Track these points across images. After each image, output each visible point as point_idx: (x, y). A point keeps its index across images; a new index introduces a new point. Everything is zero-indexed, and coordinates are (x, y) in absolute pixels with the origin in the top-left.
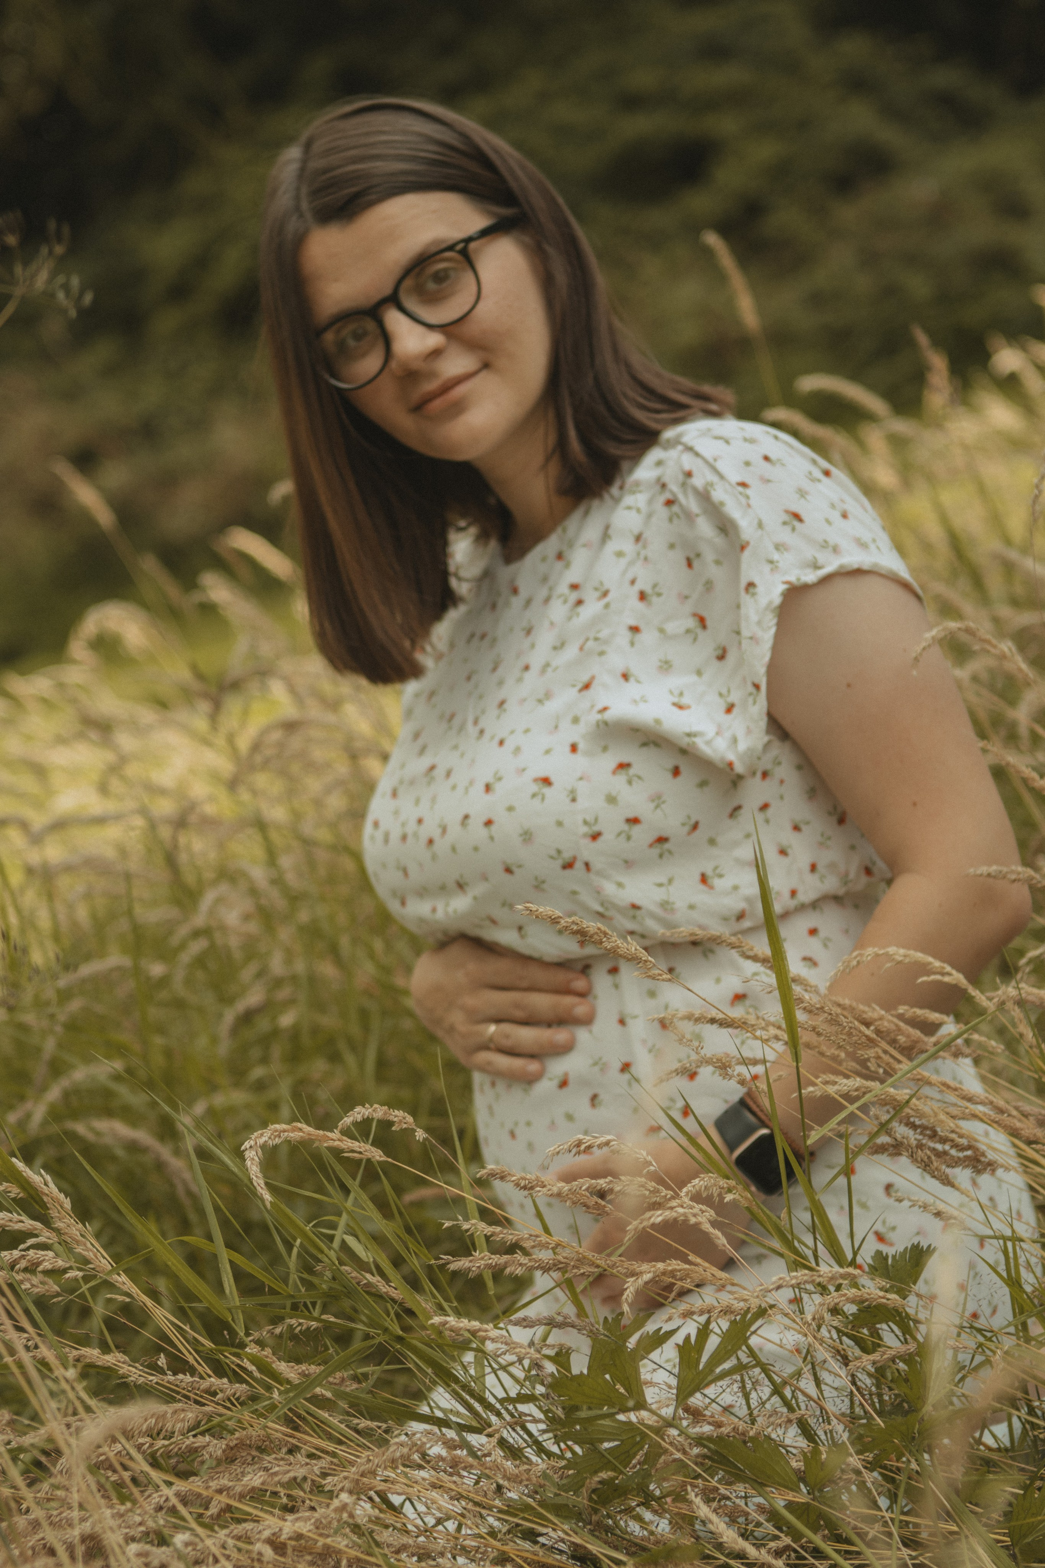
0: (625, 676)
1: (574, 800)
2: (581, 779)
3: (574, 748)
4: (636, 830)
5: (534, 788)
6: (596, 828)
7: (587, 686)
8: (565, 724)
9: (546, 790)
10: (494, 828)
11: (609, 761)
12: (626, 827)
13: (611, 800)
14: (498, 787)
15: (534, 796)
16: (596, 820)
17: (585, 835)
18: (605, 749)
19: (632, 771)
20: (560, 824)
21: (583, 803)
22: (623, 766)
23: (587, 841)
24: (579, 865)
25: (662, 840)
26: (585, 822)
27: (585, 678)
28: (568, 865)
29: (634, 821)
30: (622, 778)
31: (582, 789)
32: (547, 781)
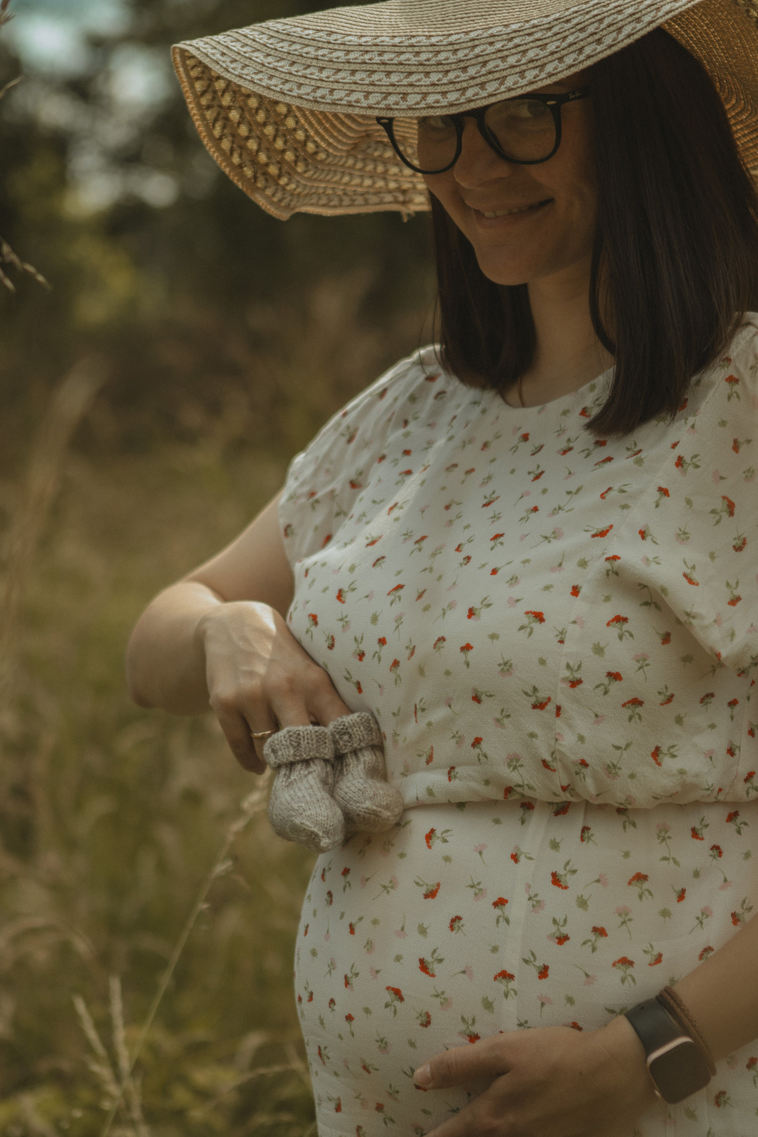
0: (643, 534)
1: (562, 642)
2: (574, 622)
3: (575, 591)
4: (615, 687)
5: (525, 620)
6: (577, 675)
7: (602, 534)
8: (570, 566)
9: (536, 626)
10: (471, 653)
11: (608, 611)
12: (606, 681)
13: (599, 650)
14: (484, 614)
15: (522, 628)
16: (579, 667)
17: (564, 680)
18: (607, 599)
19: (626, 627)
20: (542, 662)
21: (569, 647)
22: (619, 620)
23: (566, 686)
24: (551, 707)
25: (636, 702)
26: (568, 667)
27: (602, 526)
28: (539, 706)
29: (615, 676)
30: (614, 631)
31: (573, 632)
32: (539, 617)
